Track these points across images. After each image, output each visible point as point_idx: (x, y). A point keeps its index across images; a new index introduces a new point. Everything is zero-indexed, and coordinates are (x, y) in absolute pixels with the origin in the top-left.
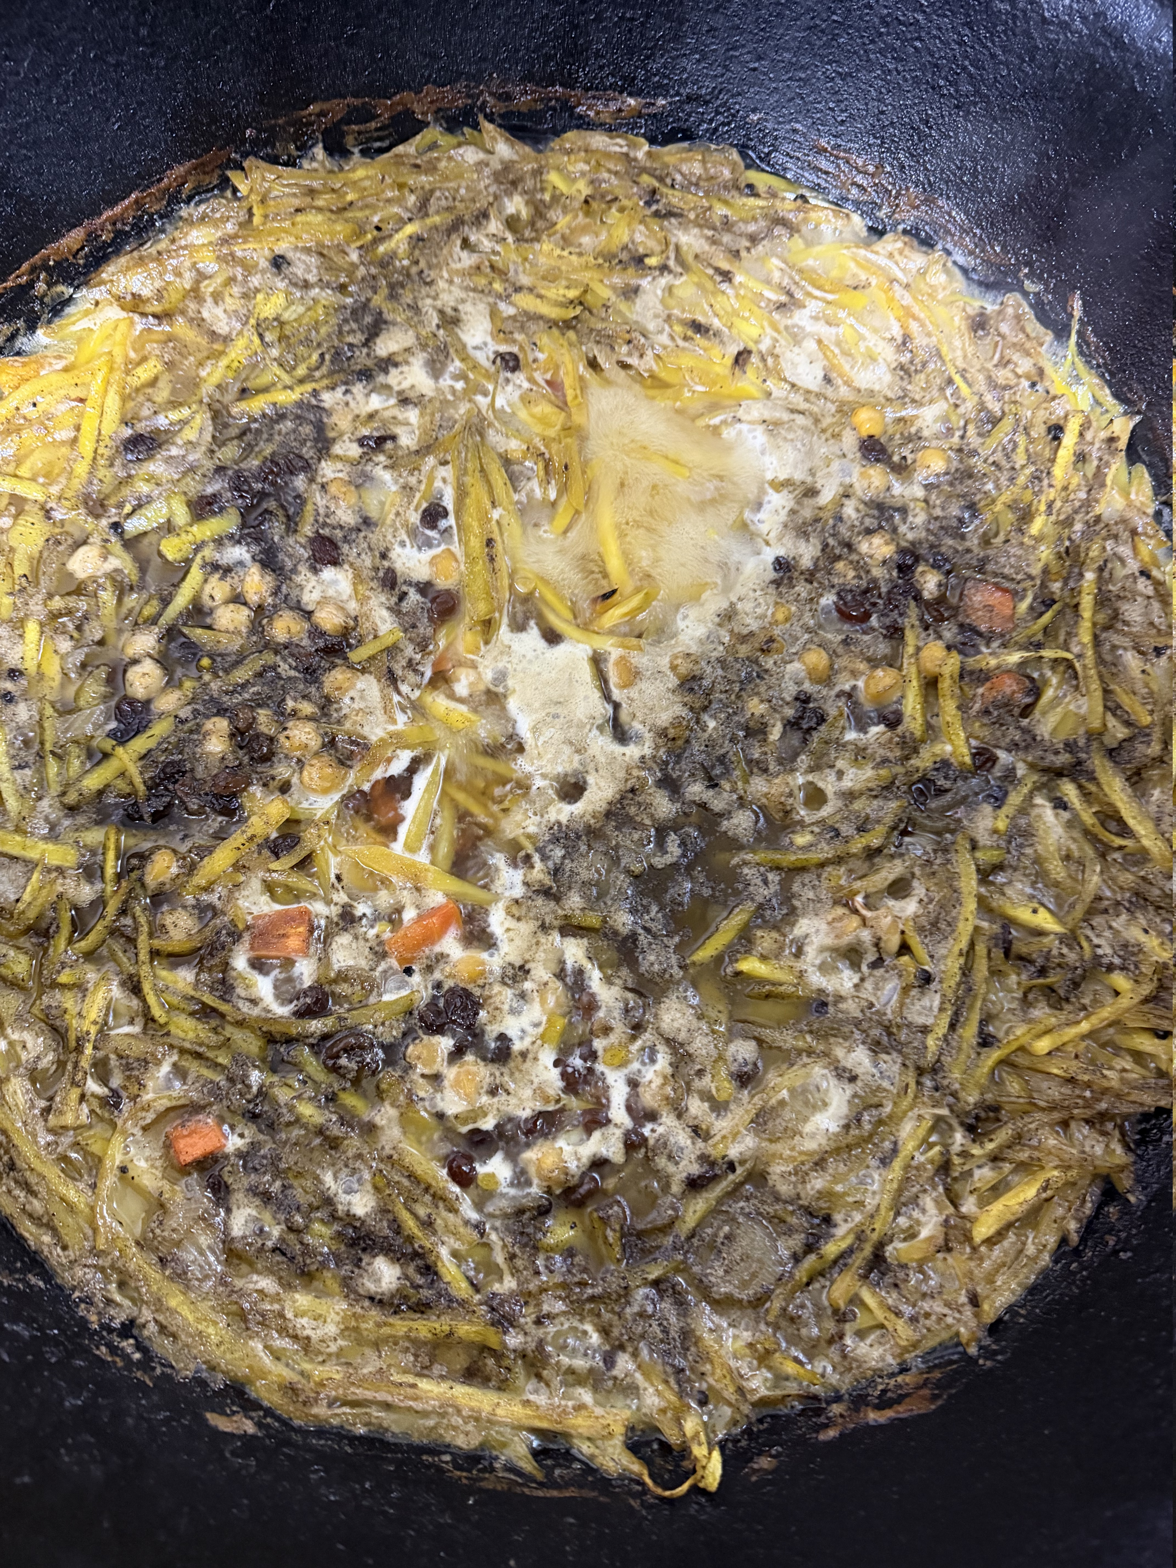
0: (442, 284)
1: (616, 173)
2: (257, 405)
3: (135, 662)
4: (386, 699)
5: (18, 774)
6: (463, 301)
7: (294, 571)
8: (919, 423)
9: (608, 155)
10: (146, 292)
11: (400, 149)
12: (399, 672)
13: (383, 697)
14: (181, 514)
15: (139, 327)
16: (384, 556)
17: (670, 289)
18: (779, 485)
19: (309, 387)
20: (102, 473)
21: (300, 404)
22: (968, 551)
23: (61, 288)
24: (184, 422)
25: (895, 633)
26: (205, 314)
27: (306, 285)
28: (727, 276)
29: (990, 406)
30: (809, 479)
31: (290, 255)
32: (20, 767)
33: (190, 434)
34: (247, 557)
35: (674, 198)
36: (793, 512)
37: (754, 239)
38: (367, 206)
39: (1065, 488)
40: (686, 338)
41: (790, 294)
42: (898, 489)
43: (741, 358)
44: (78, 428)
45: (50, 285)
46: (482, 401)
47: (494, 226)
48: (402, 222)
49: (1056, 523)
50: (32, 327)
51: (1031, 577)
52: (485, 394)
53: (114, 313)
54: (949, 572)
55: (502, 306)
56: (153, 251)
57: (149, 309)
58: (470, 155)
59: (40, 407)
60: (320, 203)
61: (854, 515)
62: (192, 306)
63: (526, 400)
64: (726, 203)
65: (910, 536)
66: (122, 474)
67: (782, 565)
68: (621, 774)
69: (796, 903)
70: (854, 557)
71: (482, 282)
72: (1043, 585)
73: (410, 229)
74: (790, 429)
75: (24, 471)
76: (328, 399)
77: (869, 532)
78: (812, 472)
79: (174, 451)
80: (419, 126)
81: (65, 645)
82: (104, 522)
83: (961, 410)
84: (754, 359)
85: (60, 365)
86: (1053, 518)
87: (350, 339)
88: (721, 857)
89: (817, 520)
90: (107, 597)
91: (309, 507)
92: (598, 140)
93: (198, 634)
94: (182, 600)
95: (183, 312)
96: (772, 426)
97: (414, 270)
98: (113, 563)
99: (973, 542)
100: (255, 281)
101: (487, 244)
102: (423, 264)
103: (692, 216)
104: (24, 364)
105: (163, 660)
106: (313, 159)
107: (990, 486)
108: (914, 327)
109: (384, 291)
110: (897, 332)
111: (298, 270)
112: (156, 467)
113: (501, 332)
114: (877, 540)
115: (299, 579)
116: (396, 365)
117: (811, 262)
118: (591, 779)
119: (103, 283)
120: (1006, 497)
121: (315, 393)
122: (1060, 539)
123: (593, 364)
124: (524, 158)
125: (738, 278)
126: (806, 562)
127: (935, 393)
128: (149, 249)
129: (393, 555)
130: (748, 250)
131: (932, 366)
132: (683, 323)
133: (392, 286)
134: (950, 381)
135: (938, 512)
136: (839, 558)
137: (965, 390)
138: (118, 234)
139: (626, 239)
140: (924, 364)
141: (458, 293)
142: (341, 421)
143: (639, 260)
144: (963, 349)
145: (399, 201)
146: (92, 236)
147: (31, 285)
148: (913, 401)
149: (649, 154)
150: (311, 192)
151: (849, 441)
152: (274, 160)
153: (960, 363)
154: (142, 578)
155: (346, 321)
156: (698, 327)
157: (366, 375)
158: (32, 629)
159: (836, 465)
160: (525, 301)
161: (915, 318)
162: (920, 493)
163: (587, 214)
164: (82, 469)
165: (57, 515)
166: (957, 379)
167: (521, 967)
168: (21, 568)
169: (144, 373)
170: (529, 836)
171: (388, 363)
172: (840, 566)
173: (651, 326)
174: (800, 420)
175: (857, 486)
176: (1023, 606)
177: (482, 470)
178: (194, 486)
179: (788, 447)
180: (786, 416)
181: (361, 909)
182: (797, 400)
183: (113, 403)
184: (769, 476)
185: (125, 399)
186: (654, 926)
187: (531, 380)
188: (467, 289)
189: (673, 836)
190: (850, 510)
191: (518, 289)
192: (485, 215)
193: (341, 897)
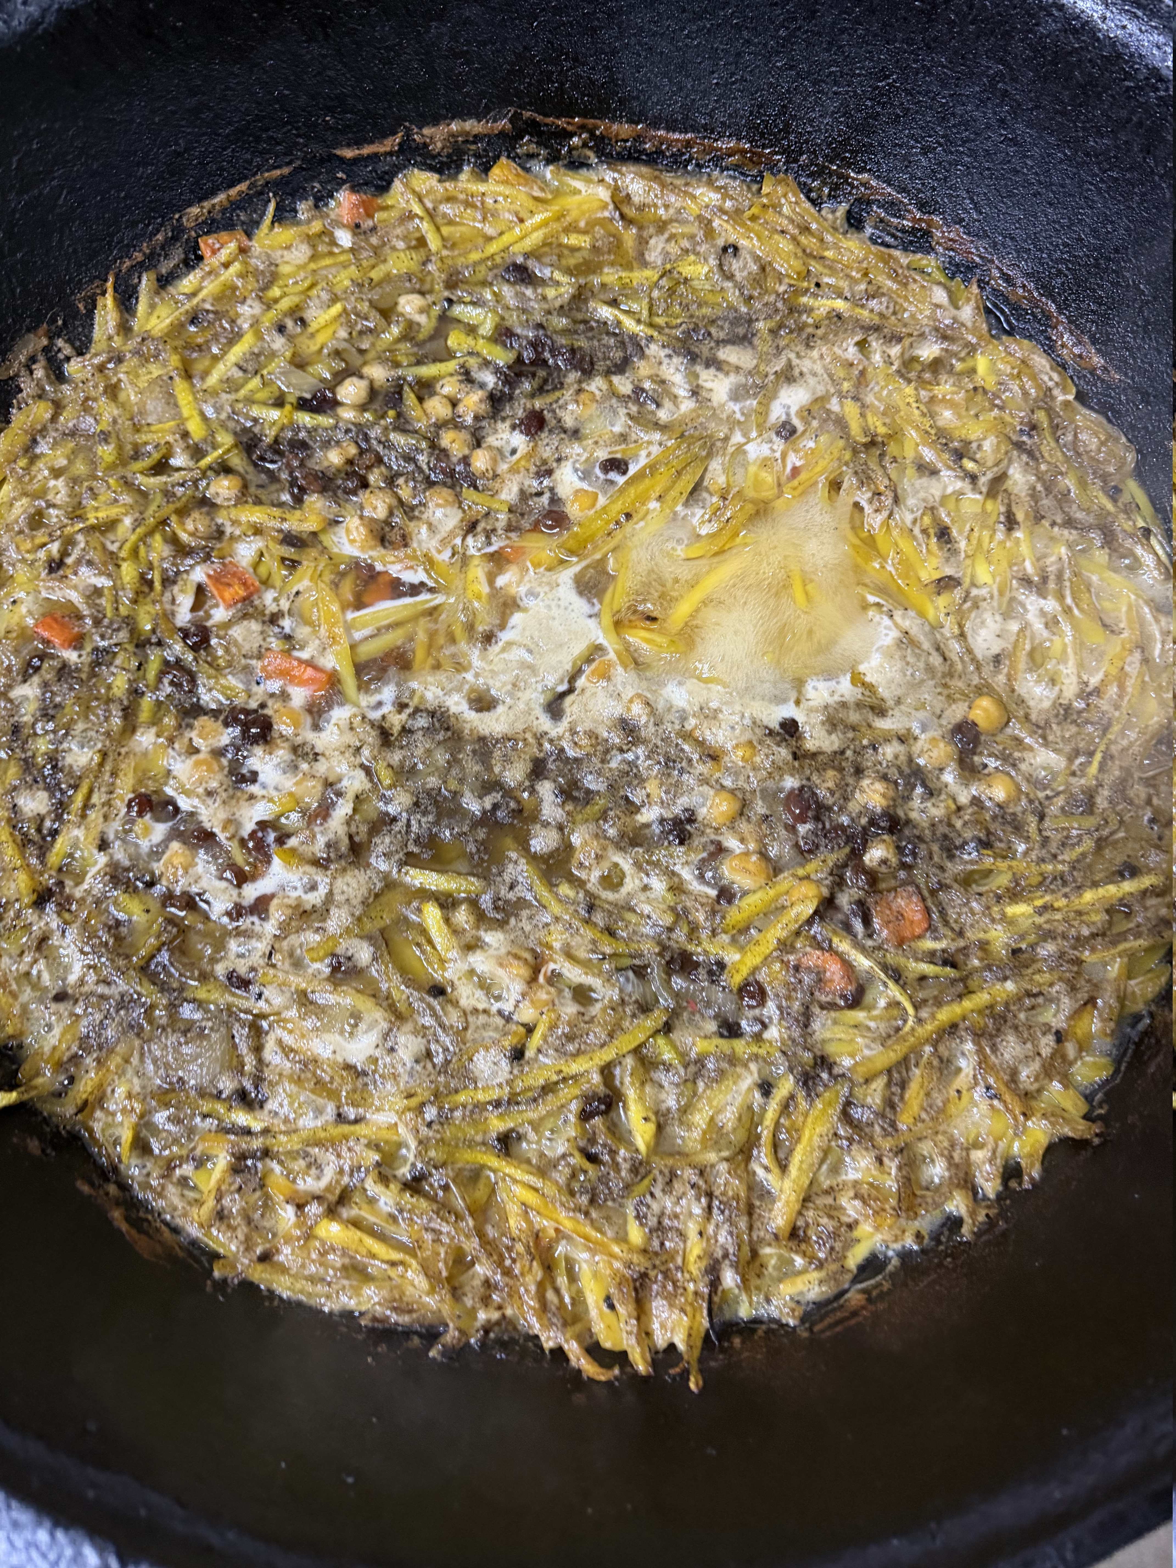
1: (1026, 394)
3: (361, 377)
4: (452, 534)
5: (235, 369)
7: (503, 419)
8: (1027, 755)
9: (1034, 377)
10: (636, 200)
11: (897, 253)
12: (479, 528)
13: (451, 532)
14: (487, 329)
15: (606, 214)
16: (559, 460)
17: (959, 494)
19: (650, 332)
20: (482, 268)
21: (633, 337)
22: (942, 869)
23: (591, 154)
24: (558, 284)
25: (806, 851)
26: (652, 242)
27: (730, 277)
28: (1011, 523)
29: (1099, 800)
30: (890, 703)
31: (743, 253)
32: (240, 368)
33: (551, 293)
34: (491, 385)
35: (1047, 446)
36: (844, 705)
39: (1080, 913)
41: (1045, 579)
42: (948, 777)
43: (947, 582)
46: (737, 438)
47: (895, 351)
48: (839, 296)
50: (548, 162)
52: (745, 435)
53: (604, 194)
54: (904, 864)
55: (835, 400)
57: (626, 210)
58: (940, 295)
59: (498, 206)
61: (890, 757)
62: (652, 230)
63: (765, 463)
64: (1082, 483)
65: (914, 815)
66: (489, 279)
67: (790, 728)
69: (513, 921)
70: (851, 780)
71: (842, 375)
72: (964, 951)
73: (840, 305)
74: (918, 657)
78: (899, 701)
79: (529, 292)
80: (929, 250)
81: (343, 334)
82: (446, 294)
83: (1073, 780)
84: (958, 593)
85: (537, 193)
86: (1039, 920)
87: (713, 331)
88: (509, 841)
90: (395, 331)
91: (557, 394)
92: (1040, 361)
93: (410, 398)
95: (641, 228)
96: (907, 640)
97: (810, 330)
98: (422, 319)
99: (954, 868)
100: (702, 249)
101: (877, 358)
102: (820, 332)
103: (1043, 467)
104: (518, 175)
105: (374, 391)
106: (833, 212)
108: (1113, 690)
109: (771, 324)
110: (1094, 681)
113: (807, 413)
115: (500, 426)
116: (719, 369)
117: (1095, 578)
118: (500, 709)
119: (619, 172)
120: (1020, 865)
122: (1022, 937)
123: (836, 483)
124: (975, 330)
125: (1018, 534)
126: (810, 745)
127: (1068, 749)
129: (563, 464)
130: (1053, 524)
131: (1090, 728)
132: (936, 520)
133: (781, 326)
134: (1091, 754)
135: (958, 824)
137: (1094, 769)
139: (973, 437)
140: (1087, 722)
141: (818, 368)
142: (643, 368)
143: (959, 455)
144: (1131, 744)
145: (854, 281)
148: (1044, 737)
149: (1066, 403)
150: (805, 229)
152: (807, 191)
154: (424, 342)
156: (944, 534)
158: (337, 308)
159: (922, 715)
160: (851, 410)
161: (1121, 687)
162: (964, 798)
163: (969, 400)
164: (475, 256)
165: (430, 267)
166: (1098, 756)
167: (316, 754)
168: (375, 274)
169: (573, 240)
170: (422, 696)
171: (713, 363)
173: (911, 502)
174: (936, 660)
175: (920, 743)
176: (927, 944)
177: (679, 473)
178: (513, 320)
179: (899, 665)
180: (926, 645)
181: (287, 623)
182: (955, 647)
183: (536, 238)
184: (862, 668)
185: (546, 243)
186: (415, 827)
187: (784, 456)
188: (826, 370)
190: (891, 751)
191: (856, 398)
192: (900, 340)
193: (285, 605)
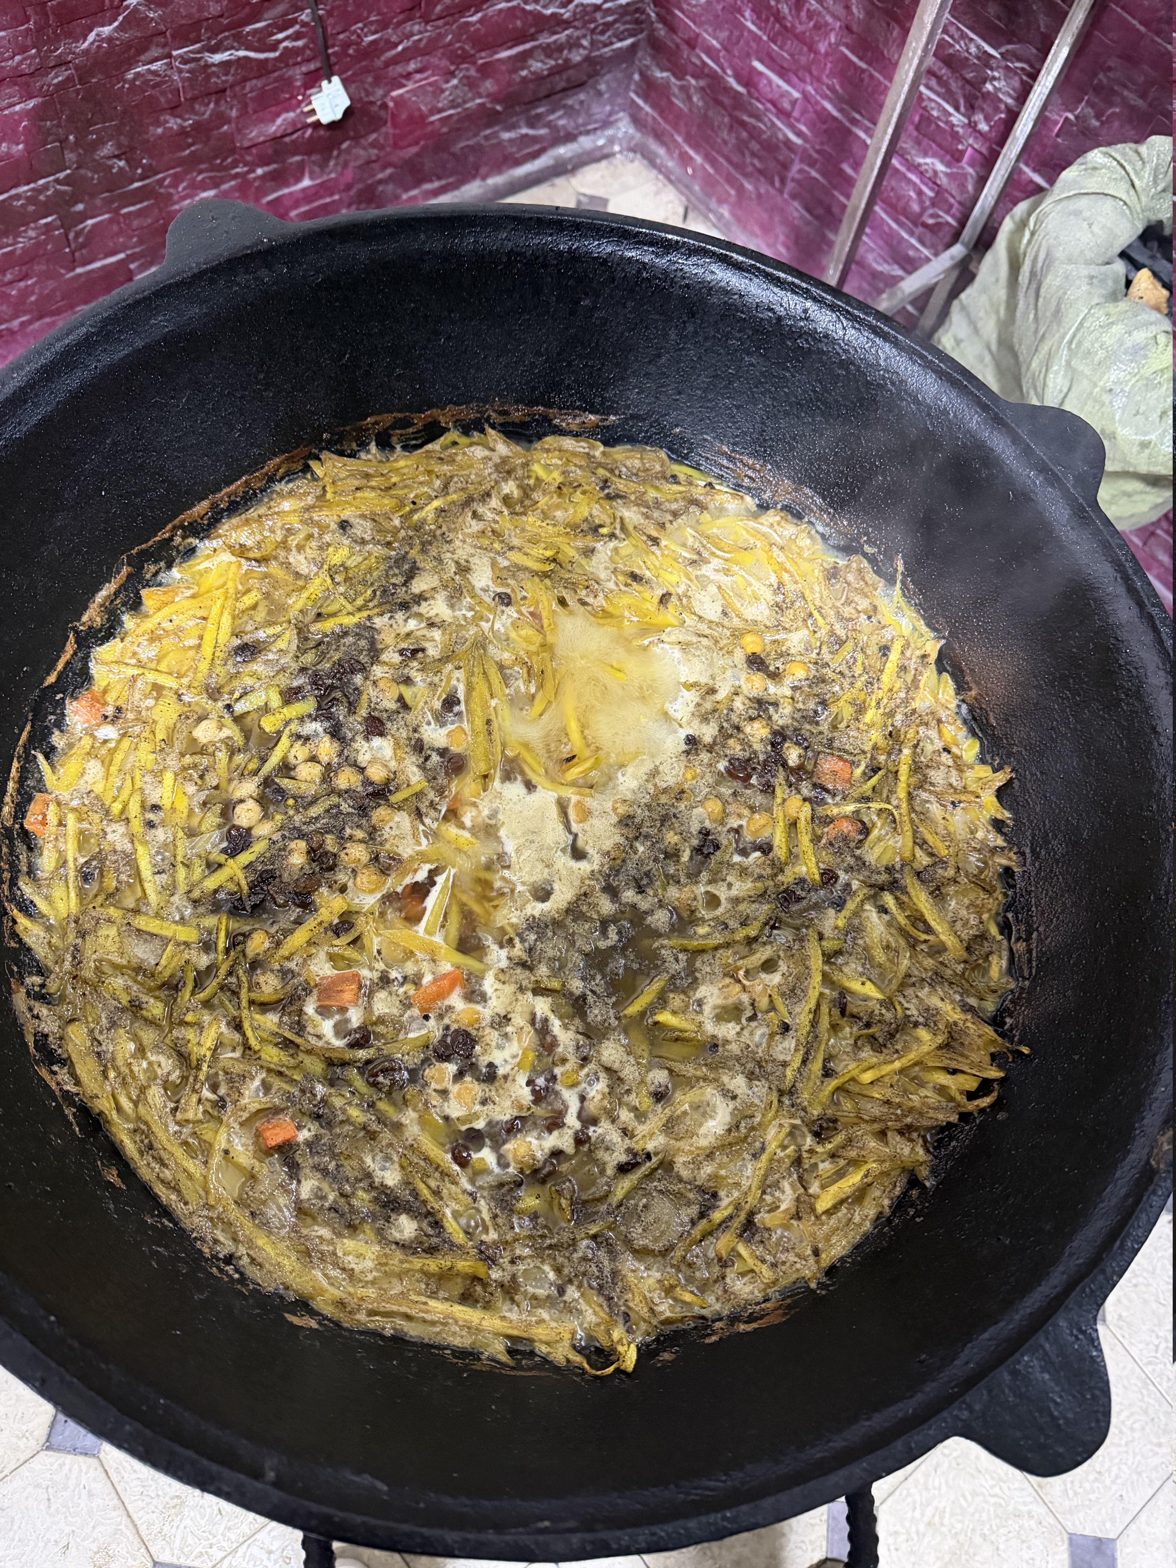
0: (458, 543)
1: (580, 467)
2: (328, 625)
3: (242, 801)
4: (414, 829)
5: (157, 877)
6: (473, 555)
7: (353, 740)
8: (788, 644)
9: (574, 454)
10: (249, 543)
11: (429, 447)
12: (424, 810)
13: (412, 827)
14: (275, 700)
15: (245, 568)
16: (415, 730)
17: (616, 550)
18: (689, 686)
19: (365, 614)
20: (218, 669)
21: (358, 625)
22: (821, 733)
23: (190, 540)
24: (278, 636)
25: (768, 789)
26: (291, 560)
27: (363, 542)
28: (655, 541)
29: (838, 632)
30: (711, 682)
31: (352, 520)
32: (159, 873)
33: (281, 644)
34: (320, 730)
35: (620, 485)
36: (698, 705)
37: (675, 514)
38: (406, 487)
39: (891, 690)
40: (626, 585)
41: (699, 553)
42: (772, 689)
43: (664, 599)
44: (201, 638)
45: (184, 537)
46: (485, 626)
47: (495, 502)
48: (431, 499)
49: (884, 714)
50: (169, 566)
51: (864, 752)
52: (488, 621)
53: (226, 557)
54: (806, 748)
55: (500, 559)
56: (255, 515)
57: (251, 555)
58: (479, 452)
59: (175, 623)
60: (373, 483)
61: (741, 707)
62: (282, 554)
63: (515, 625)
64: (657, 488)
65: (780, 722)
66: (233, 671)
67: (692, 741)
68: (577, 883)
69: (698, 975)
70: (741, 736)
71: (486, 542)
72: (873, 758)
73: (436, 503)
74: (697, 648)
75: (163, 667)
76: (378, 622)
77: (751, 719)
78: (713, 677)
79: (271, 656)
80: (444, 430)
81: (191, 789)
82: (220, 704)
83: (818, 635)
84: (674, 599)
85: (188, 593)
86: (881, 711)
87: (393, 581)
88: (646, 942)
89: (715, 711)
90: (222, 756)
91: (364, 697)
92: (568, 443)
93: (285, 783)
94: (275, 759)
95: (276, 558)
96: (684, 646)
97: (438, 532)
98: (226, 733)
99: (825, 727)
100: (327, 538)
101: (489, 515)
102: (444, 529)
103: (633, 497)
104: (165, 593)
105: (261, 800)
106: (368, 452)
107: (837, 688)
108: (786, 577)
109: (418, 548)
110: (774, 580)
111: (358, 531)
112: (257, 667)
113: (499, 579)
114: (757, 725)
115: (355, 745)
116: (426, 600)
117: (715, 531)
118: (556, 886)
119: (220, 536)
120: (848, 696)
121: (369, 618)
122: (885, 726)
123: (562, 602)
124: (517, 455)
125: (663, 543)
126: (708, 739)
127: (800, 623)
128: (252, 513)
129: (422, 730)
130: (671, 522)
131: (797, 604)
132: (625, 574)
133: (423, 544)
134: (811, 615)
135: (800, 706)
136: (731, 736)
137: (821, 621)
138: (232, 503)
139: (586, 514)
140: (792, 603)
141: (469, 550)
142: (387, 638)
143: (595, 529)
144: (821, 593)
145: (429, 483)
146: (214, 506)
147: (171, 539)
148: (785, 629)
149: (604, 453)
150: (367, 476)
151: (739, 657)
152: (341, 454)
153: (818, 603)
154: (246, 744)
155: (390, 568)
156: (635, 577)
157: (405, 606)
158: (169, 777)
159: (729, 673)
160: (516, 557)
161: (786, 571)
162: (789, 693)
163: (560, 495)
164: (204, 666)
165: (186, 698)
166: (815, 613)
167: (505, 1017)
168: (161, 735)
169: (248, 600)
170: (512, 925)
171: (420, 598)
172: (731, 742)
173: (603, 575)
174: (705, 641)
175: (744, 687)
176: (858, 772)
177: (485, 673)
178: (284, 681)
179: (695, 659)
180: (695, 639)
181: (394, 974)
182: (703, 628)
183: (226, 621)
184: (683, 680)
185: (234, 618)
186: (598, 990)
187: (519, 612)
188: (475, 547)
189: (613, 927)
190: (739, 704)
191: (511, 548)
192: (488, 495)
193: (381, 966)
